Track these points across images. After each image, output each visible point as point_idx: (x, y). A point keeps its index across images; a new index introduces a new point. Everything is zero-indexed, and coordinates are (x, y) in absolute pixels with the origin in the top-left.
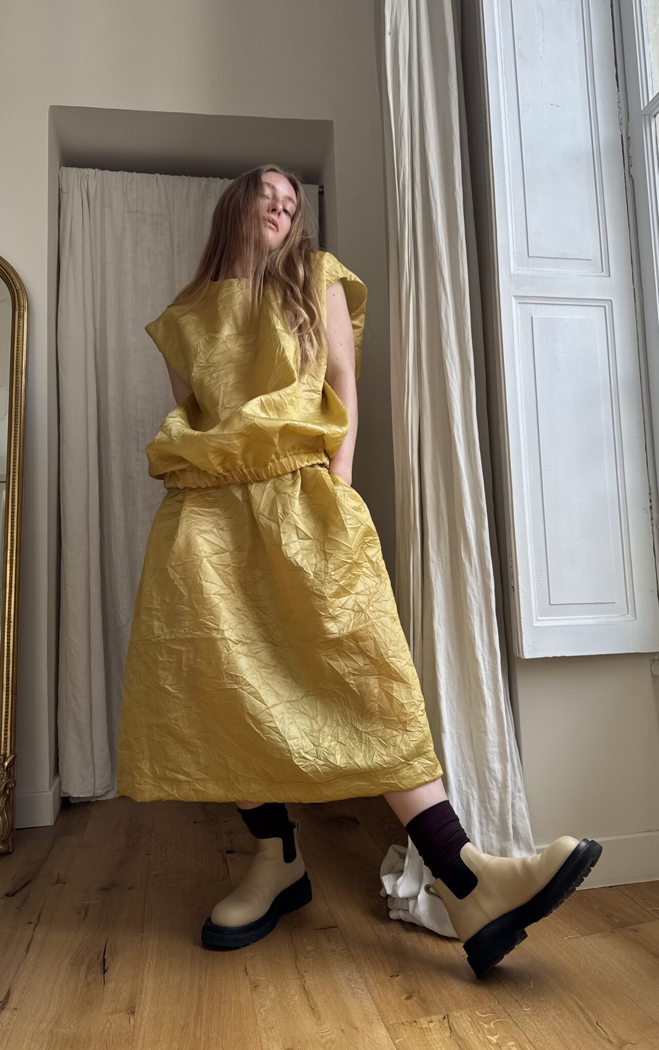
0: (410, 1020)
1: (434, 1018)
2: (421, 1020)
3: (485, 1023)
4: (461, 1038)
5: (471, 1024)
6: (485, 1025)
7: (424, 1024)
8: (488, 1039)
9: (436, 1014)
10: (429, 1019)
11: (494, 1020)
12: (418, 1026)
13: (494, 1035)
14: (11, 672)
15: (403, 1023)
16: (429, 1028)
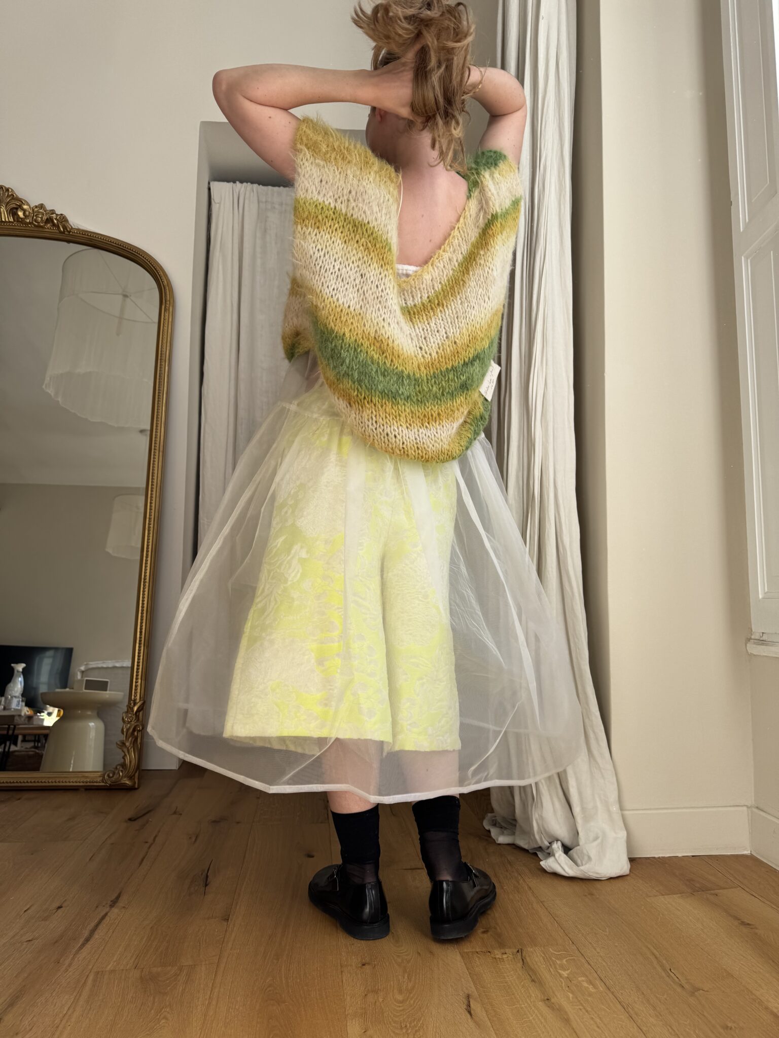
0: (484, 950)
1: (507, 951)
2: (495, 951)
3: (558, 959)
4: (532, 970)
5: (543, 958)
6: (557, 961)
7: (497, 954)
8: (559, 973)
9: (510, 948)
10: (503, 951)
11: (567, 958)
12: (492, 955)
13: (566, 970)
14: (144, 627)
15: (477, 952)
16: (502, 959)
